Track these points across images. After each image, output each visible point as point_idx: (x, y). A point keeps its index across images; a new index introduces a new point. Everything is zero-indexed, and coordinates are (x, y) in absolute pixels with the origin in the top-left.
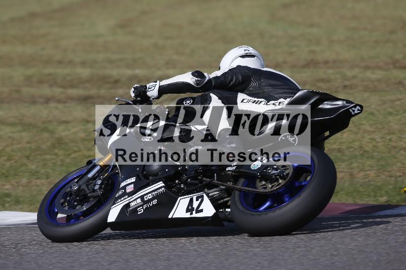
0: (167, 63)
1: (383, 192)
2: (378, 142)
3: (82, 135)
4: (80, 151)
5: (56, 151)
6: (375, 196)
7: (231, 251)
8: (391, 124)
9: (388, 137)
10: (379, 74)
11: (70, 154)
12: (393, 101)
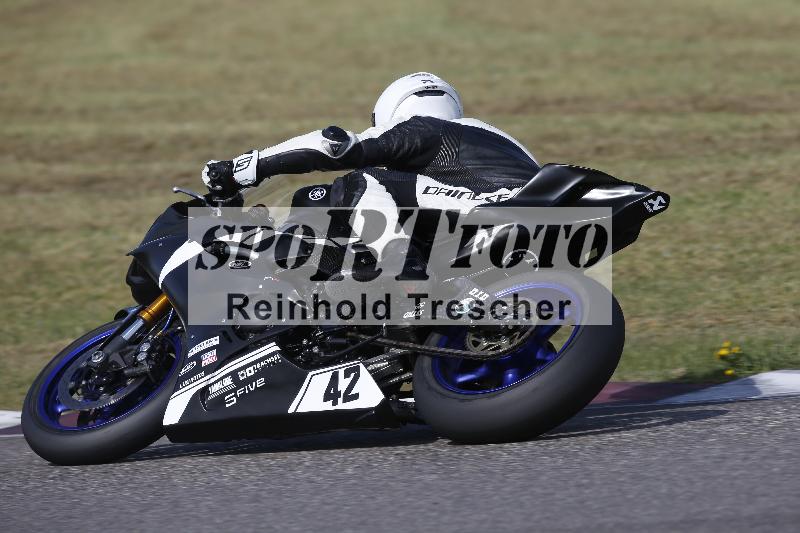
0: (247, 109)
1: (678, 358)
2: (666, 259)
3: (84, 255)
4: (79, 286)
5: (33, 288)
6: (662, 367)
7: (379, 481)
8: (692, 222)
9: (686, 249)
10: (663, 124)
11: (59, 294)
12: (693, 177)
